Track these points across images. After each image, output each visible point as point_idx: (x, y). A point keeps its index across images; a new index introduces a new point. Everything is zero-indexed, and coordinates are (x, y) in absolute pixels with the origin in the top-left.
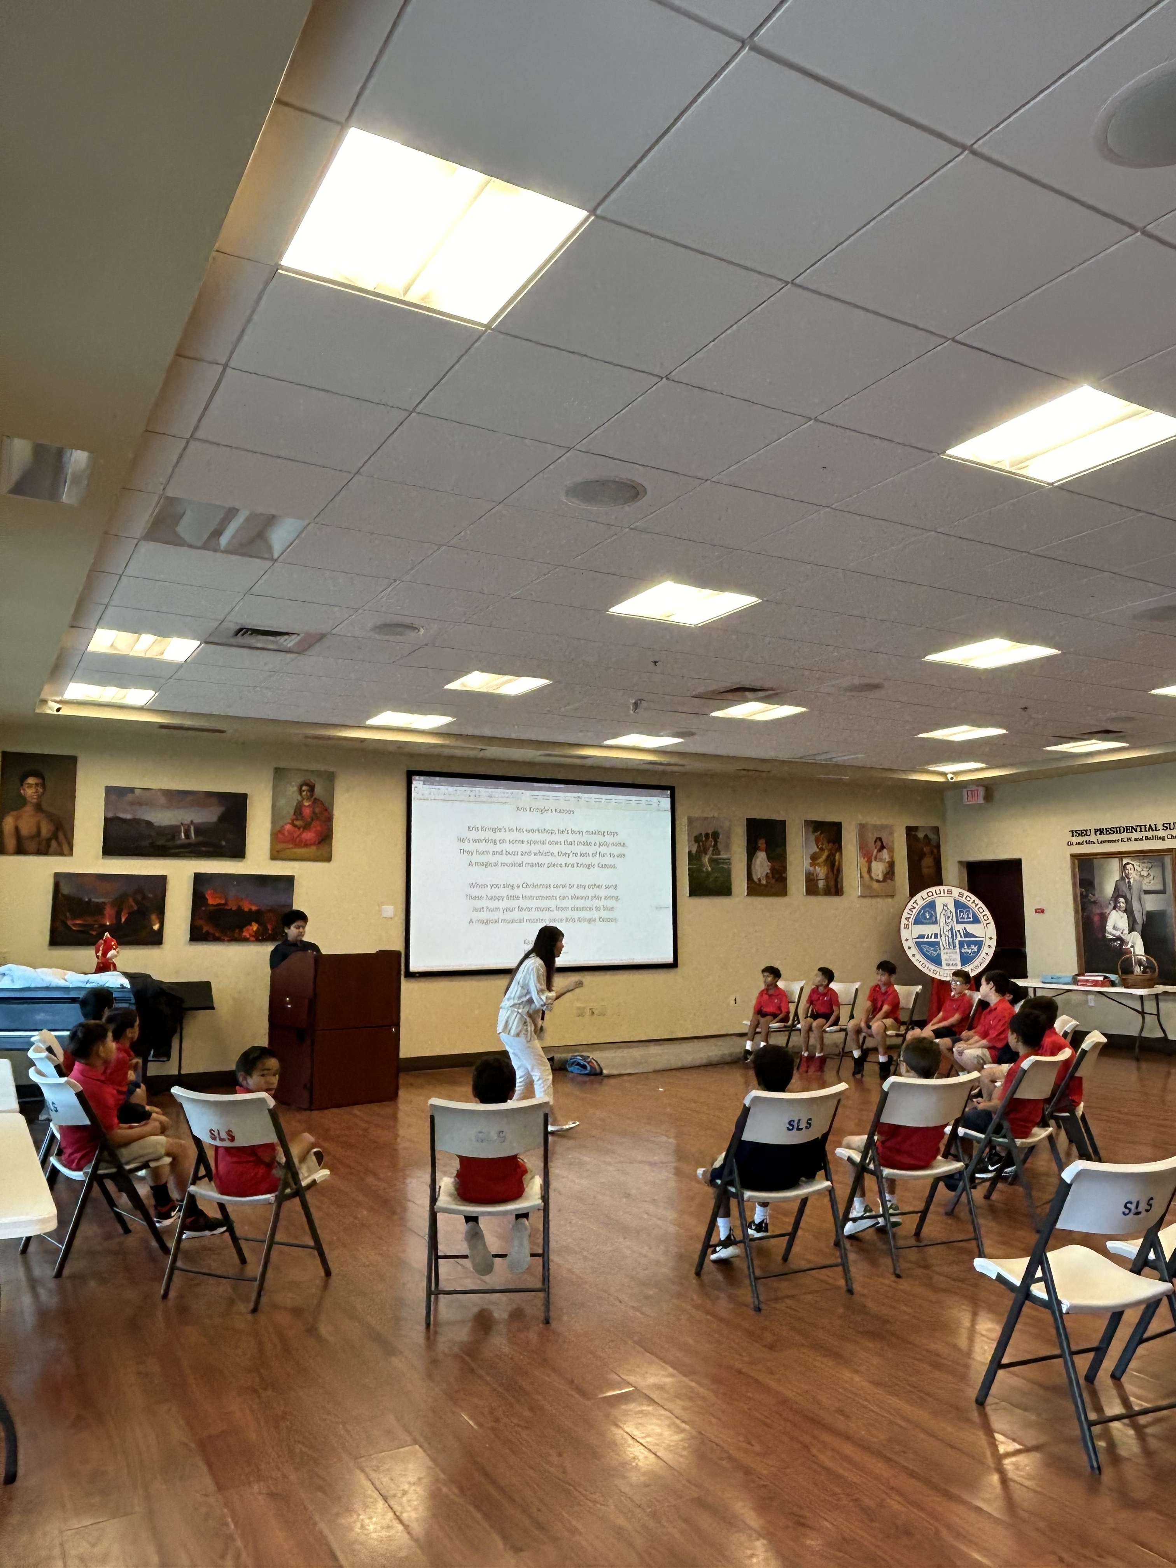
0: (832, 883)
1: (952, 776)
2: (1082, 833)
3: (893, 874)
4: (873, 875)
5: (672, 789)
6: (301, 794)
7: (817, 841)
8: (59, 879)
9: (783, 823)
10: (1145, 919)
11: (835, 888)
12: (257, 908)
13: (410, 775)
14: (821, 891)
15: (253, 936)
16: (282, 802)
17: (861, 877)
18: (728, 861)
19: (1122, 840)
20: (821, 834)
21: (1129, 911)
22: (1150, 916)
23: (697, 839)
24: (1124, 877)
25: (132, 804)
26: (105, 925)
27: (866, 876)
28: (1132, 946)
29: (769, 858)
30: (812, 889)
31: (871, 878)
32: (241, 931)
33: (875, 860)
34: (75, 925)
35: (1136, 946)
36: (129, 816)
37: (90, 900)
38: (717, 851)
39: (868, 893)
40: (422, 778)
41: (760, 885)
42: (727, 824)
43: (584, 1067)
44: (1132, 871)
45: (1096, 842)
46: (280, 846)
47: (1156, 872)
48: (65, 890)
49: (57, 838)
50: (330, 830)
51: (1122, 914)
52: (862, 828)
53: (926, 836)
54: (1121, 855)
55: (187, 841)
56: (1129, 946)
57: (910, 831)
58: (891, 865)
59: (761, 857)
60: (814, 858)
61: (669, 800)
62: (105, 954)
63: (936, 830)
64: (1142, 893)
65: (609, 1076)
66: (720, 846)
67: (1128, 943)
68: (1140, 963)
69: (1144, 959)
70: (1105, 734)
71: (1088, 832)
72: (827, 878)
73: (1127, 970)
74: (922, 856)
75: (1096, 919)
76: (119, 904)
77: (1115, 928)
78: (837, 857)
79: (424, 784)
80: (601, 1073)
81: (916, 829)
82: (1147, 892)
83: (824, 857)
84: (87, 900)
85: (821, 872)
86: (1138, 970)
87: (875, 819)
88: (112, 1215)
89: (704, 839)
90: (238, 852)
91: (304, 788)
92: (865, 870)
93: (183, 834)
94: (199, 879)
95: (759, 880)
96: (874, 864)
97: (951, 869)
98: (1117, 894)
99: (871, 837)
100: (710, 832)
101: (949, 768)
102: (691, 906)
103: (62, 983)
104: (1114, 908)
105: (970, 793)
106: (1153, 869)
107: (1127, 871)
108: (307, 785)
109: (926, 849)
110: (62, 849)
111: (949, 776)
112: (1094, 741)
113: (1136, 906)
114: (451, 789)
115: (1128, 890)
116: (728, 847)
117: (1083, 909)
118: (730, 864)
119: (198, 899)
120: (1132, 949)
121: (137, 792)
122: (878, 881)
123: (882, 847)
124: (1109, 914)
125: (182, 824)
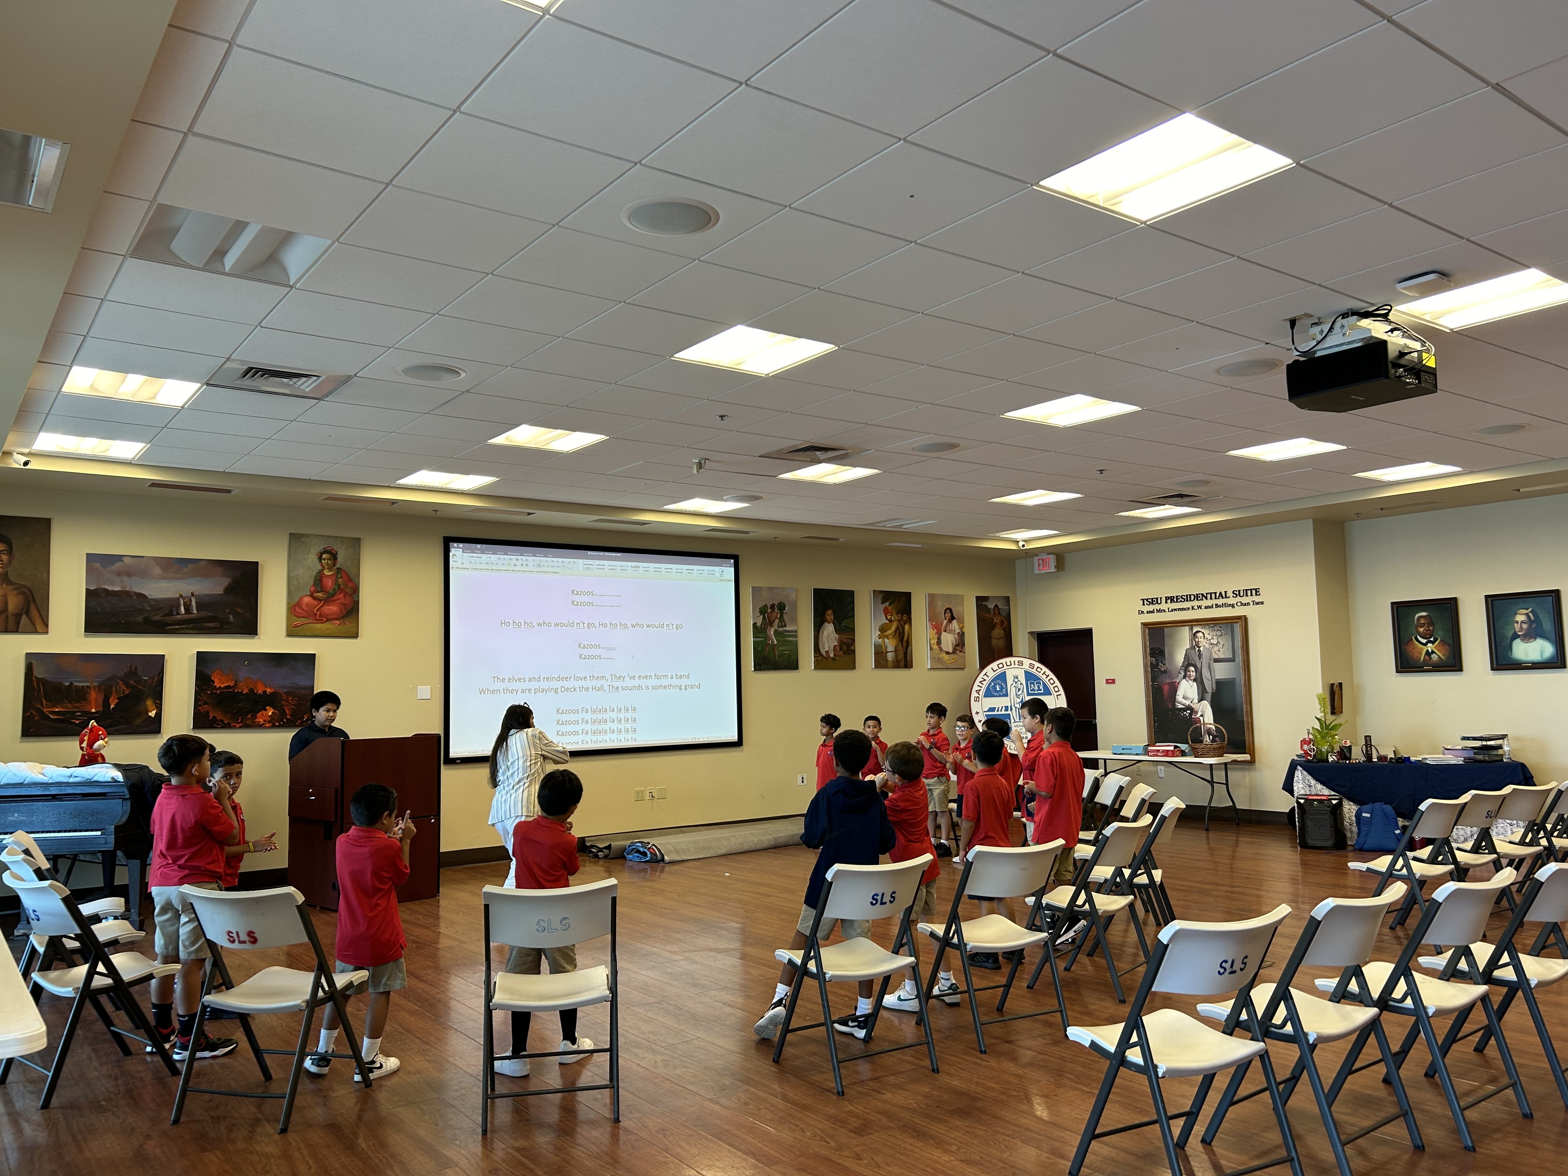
0: (901, 656)
1: (1024, 543)
2: (1152, 601)
3: (963, 645)
4: (942, 646)
5: (736, 558)
6: (321, 562)
7: (886, 611)
8: (32, 661)
9: (851, 593)
10: (1214, 688)
11: (904, 661)
12: (273, 691)
13: (447, 542)
14: (890, 664)
15: (269, 722)
16: (300, 571)
17: (931, 649)
18: (795, 634)
19: (1193, 608)
20: (889, 605)
21: (1199, 680)
22: (1219, 683)
23: (763, 611)
24: (1195, 646)
25: (119, 574)
26: (90, 713)
27: (935, 647)
28: (1202, 716)
29: (837, 630)
30: (881, 662)
31: (941, 649)
32: (254, 716)
33: (945, 631)
34: (53, 713)
35: (1206, 714)
36: (117, 588)
37: (71, 684)
38: (783, 624)
39: (938, 665)
40: (461, 545)
41: (827, 658)
42: (793, 596)
43: (645, 854)
44: (1202, 640)
45: (1167, 610)
46: (299, 621)
47: (1225, 641)
48: (40, 672)
49: (27, 613)
50: (357, 603)
51: (1191, 682)
52: (932, 598)
53: (996, 606)
54: (1190, 623)
55: (187, 616)
56: (1198, 716)
57: (980, 599)
58: (962, 635)
59: (829, 629)
60: (883, 629)
61: (733, 569)
62: (90, 745)
63: (1007, 599)
64: (1212, 662)
65: (672, 863)
66: (785, 617)
67: (1197, 713)
68: (1209, 732)
69: (1214, 728)
70: (1179, 498)
71: (1159, 600)
72: (896, 651)
73: (1197, 739)
74: (993, 626)
75: (1166, 688)
76: (106, 689)
77: (1184, 698)
78: (907, 627)
79: (463, 552)
80: (663, 860)
81: (986, 599)
82: (1217, 661)
83: (893, 628)
84: (67, 684)
85: (890, 645)
86: (1207, 739)
87: (945, 588)
88: (109, 1036)
89: (769, 610)
90: (250, 628)
91: (324, 556)
92: (934, 641)
93: (182, 608)
94: (203, 658)
95: (827, 652)
96: (944, 634)
97: (1022, 641)
98: (1188, 663)
99: (940, 608)
100: (776, 603)
101: (1021, 535)
102: (755, 680)
103: (40, 778)
104: (1184, 677)
105: (1041, 562)
106: (1223, 637)
107: (1197, 640)
108: (326, 552)
109: (997, 620)
110: (35, 627)
111: (1021, 544)
112: (1167, 506)
113: (1205, 673)
114: (494, 557)
115: (1197, 658)
116: (794, 620)
117: (1154, 679)
118: (796, 636)
119: (203, 680)
120: (1201, 718)
121: (126, 560)
122: (947, 653)
123: (952, 618)
124: (1178, 683)
125: (181, 596)
